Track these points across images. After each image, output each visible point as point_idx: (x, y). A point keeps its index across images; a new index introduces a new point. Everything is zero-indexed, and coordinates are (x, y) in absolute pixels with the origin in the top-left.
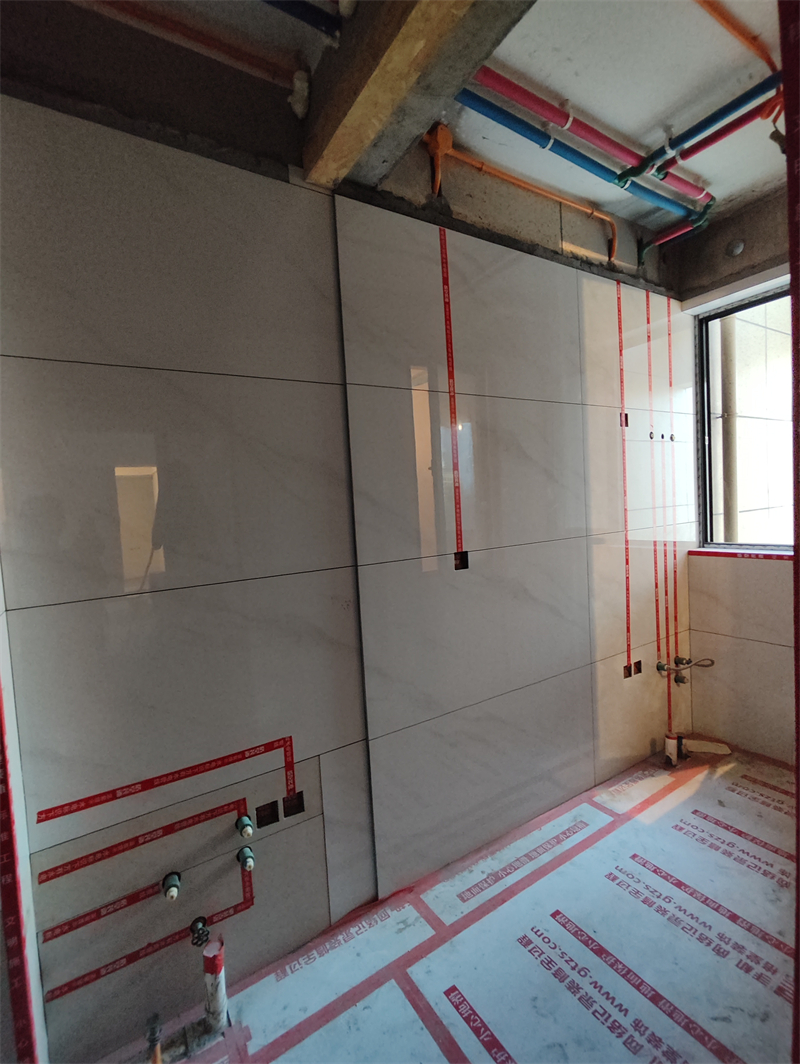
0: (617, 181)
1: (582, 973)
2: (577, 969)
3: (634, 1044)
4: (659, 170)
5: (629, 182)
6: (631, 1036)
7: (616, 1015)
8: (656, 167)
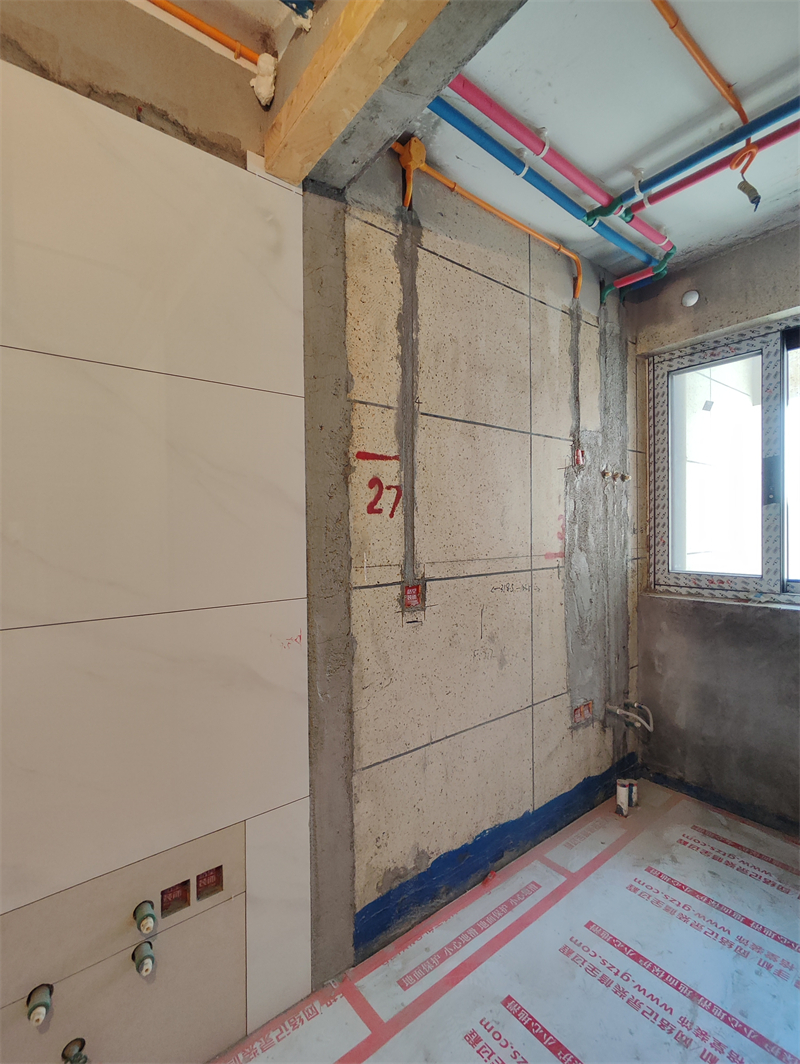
0: (586, 218)
1: (625, 978)
2: (620, 974)
3: (684, 1038)
4: (627, 212)
5: (597, 222)
6: (680, 1031)
7: (663, 1014)
8: (624, 209)
